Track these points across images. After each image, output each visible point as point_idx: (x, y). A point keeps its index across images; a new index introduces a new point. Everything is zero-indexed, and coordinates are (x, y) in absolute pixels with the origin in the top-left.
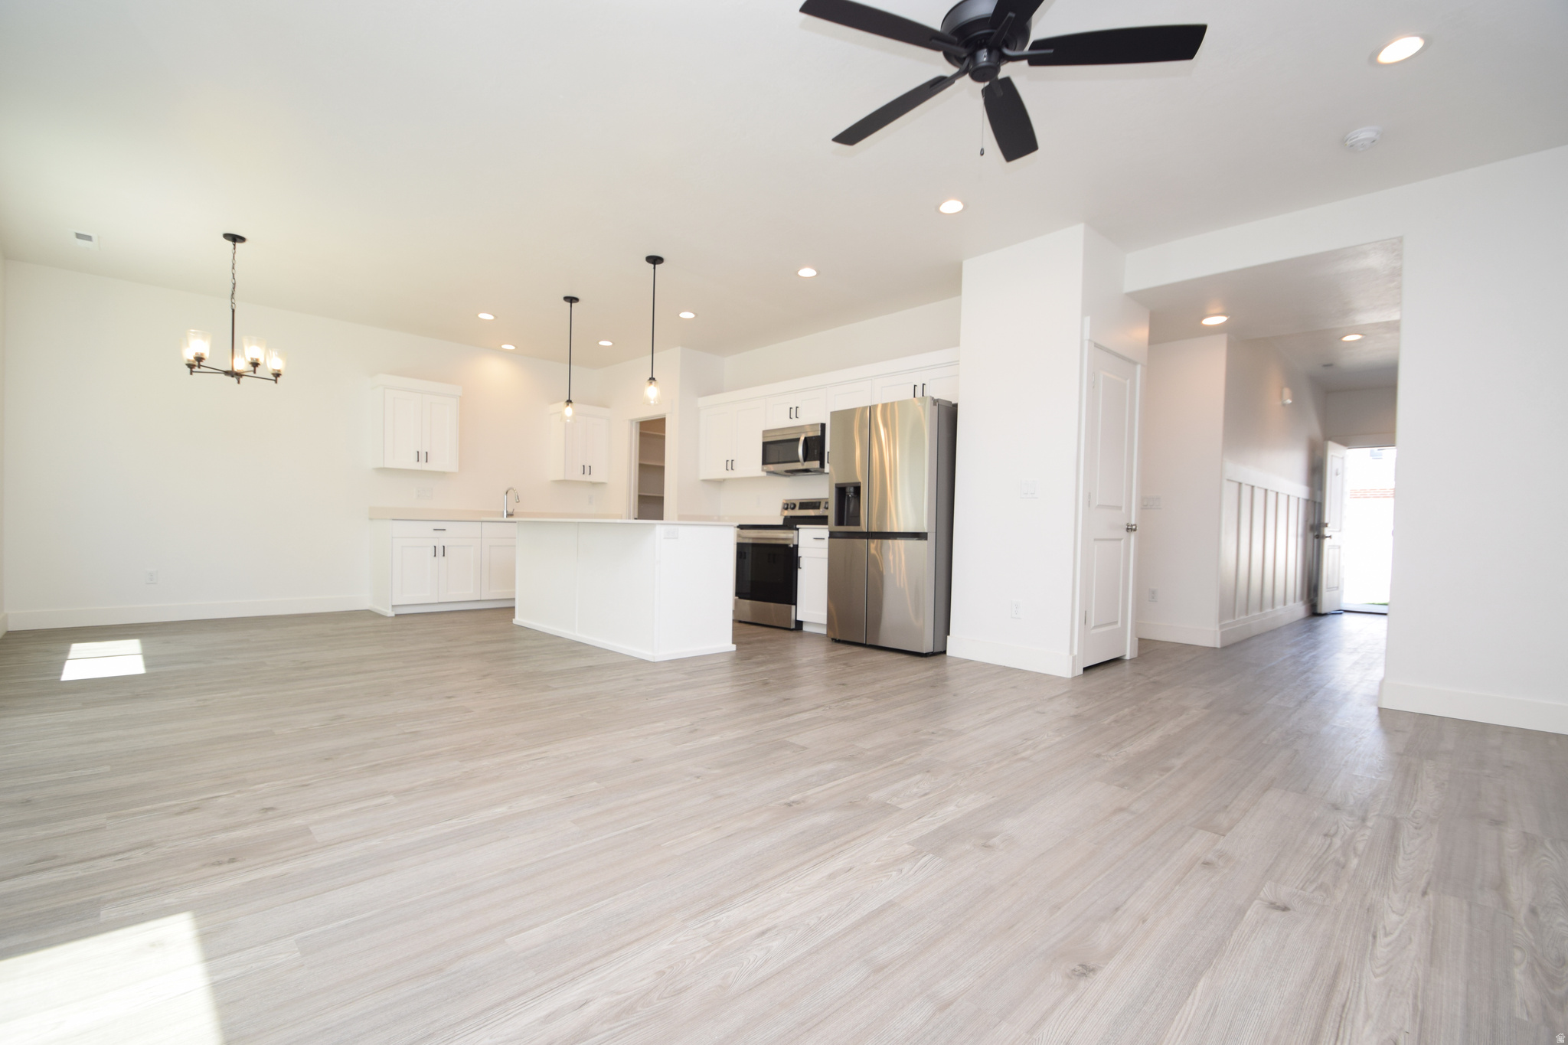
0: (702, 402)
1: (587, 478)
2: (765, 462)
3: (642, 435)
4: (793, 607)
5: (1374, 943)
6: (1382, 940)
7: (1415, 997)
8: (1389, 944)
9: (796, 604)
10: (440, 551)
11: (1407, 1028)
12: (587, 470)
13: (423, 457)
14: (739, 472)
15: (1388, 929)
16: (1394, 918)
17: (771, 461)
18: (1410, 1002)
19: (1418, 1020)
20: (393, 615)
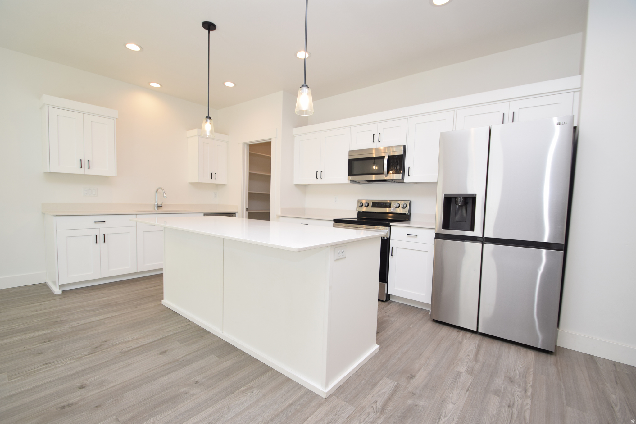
0: (296, 131)
1: (214, 181)
2: (350, 173)
3: (251, 155)
4: (386, 284)
9: (387, 282)
10: (101, 239)
12: (213, 176)
13: (85, 164)
14: (326, 180)
17: (355, 173)
20: (61, 292)
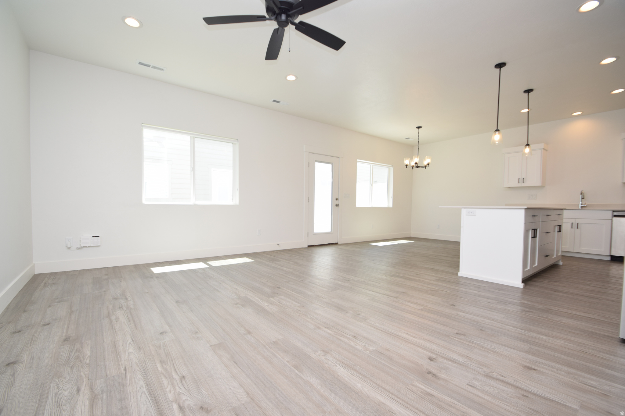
5: (132, 338)
6: (130, 341)
7: (116, 331)
8: (128, 341)
11: (115, 325)
13: (521, 181)
15: (131, 345)
16: (131, 350)
18: (117, 330)
19: (114, 328)
